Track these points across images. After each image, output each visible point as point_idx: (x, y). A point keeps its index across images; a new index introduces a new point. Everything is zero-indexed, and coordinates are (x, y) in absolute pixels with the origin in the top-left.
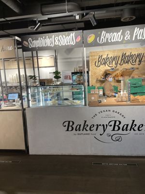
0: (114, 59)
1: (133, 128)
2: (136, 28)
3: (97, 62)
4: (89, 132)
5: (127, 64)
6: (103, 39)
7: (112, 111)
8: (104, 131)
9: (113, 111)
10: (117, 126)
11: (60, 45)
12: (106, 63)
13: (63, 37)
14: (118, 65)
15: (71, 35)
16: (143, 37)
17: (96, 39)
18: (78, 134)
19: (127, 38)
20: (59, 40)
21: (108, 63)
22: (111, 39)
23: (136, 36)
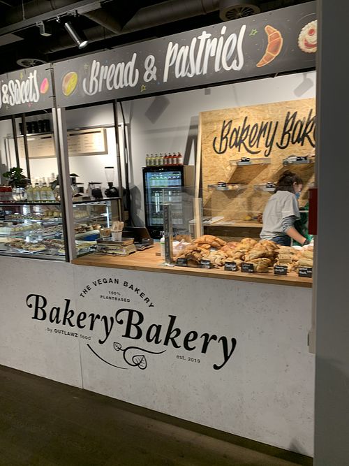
0: (263, 130)
1: (172, 339)
2: (171, 44)
3: (219, 139)
4: (75, 329)
5: (298, 145)
6: (94, 82)
7: (121, 282)
8: (108, 334)
9: (126, 284)
10: (136, 325)
11: (12, 105)
12: (242, 141)
13: (15, 83)
14: (274, 146)
15: (31, 77)
16: (190, 71)
17: (79, 84)
18: (56, 331)
19: (149, 76)
20: (9, 93)
21: (246, 142)
22: (111, 83)
23: (172, 69)
